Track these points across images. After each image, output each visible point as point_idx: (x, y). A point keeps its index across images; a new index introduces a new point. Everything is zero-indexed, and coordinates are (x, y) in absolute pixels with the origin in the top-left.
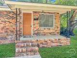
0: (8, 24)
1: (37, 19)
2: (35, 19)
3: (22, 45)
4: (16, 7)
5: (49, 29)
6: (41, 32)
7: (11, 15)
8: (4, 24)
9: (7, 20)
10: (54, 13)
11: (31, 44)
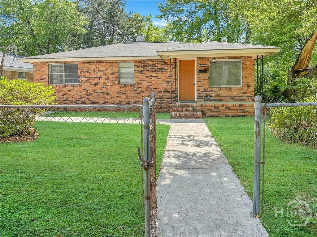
0: (155, 81)
1: (205, 71)
2: (200, 71)
3: (180, 109)
4: (170, 57)
5: (230, 89)
6: (214, 95)
7: (160, 66)
8: (149, 80)
9: (154, 74)
10: (240, 57)
11: (191, 109)
